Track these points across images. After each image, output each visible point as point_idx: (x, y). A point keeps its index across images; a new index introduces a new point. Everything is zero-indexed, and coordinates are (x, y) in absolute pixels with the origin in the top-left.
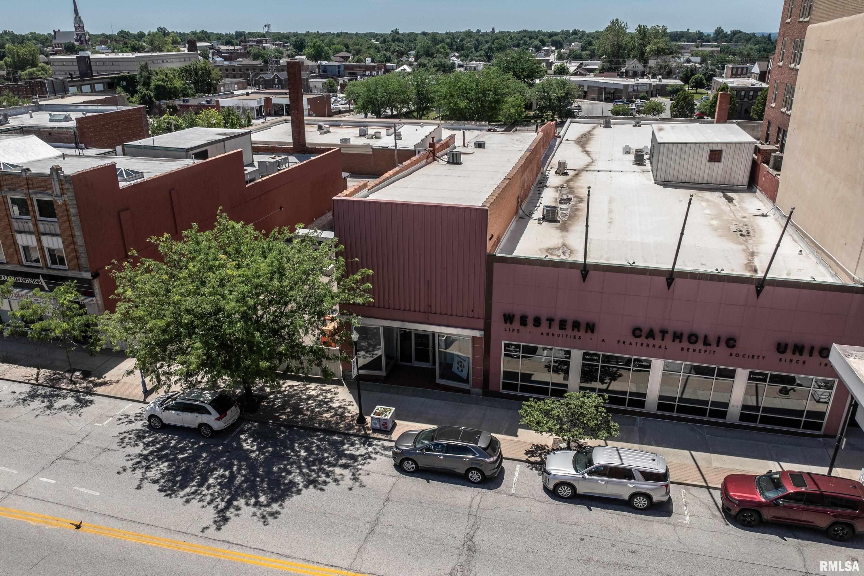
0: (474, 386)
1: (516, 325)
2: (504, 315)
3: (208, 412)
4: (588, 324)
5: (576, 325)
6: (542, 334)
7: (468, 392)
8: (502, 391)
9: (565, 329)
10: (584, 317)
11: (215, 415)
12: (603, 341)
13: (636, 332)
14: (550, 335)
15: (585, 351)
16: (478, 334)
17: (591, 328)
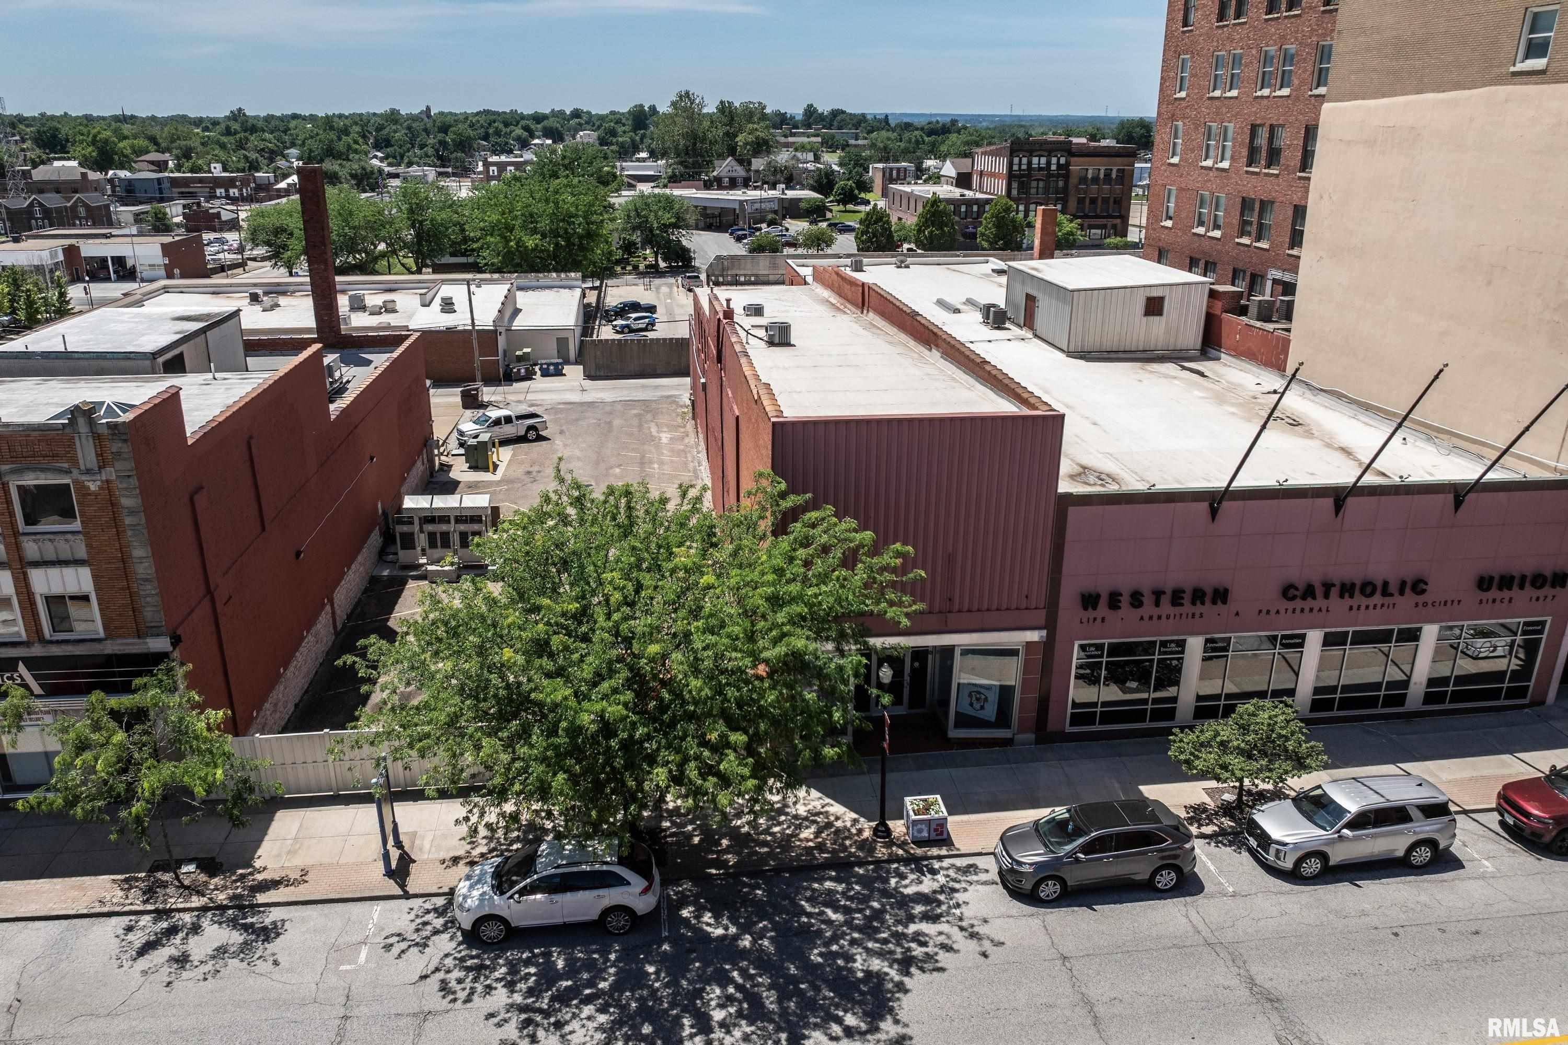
0: (1020, 731)
1: (1103, 610)
2: (1083, 596)
3: (623, 882)
4: (1216, 591)
5: (1198, 595)
6: (1142, 618)
7: (1008, 742)
8: (1069, 729)
9: (1182, 605)
10: (1210, 580)
11: (637, 883)
12: (1237, 614)
13: (1288, 592)
14: (1155, 618)
15: (1208, 636)
16: (1034, 636)
17: (1221, 595)
